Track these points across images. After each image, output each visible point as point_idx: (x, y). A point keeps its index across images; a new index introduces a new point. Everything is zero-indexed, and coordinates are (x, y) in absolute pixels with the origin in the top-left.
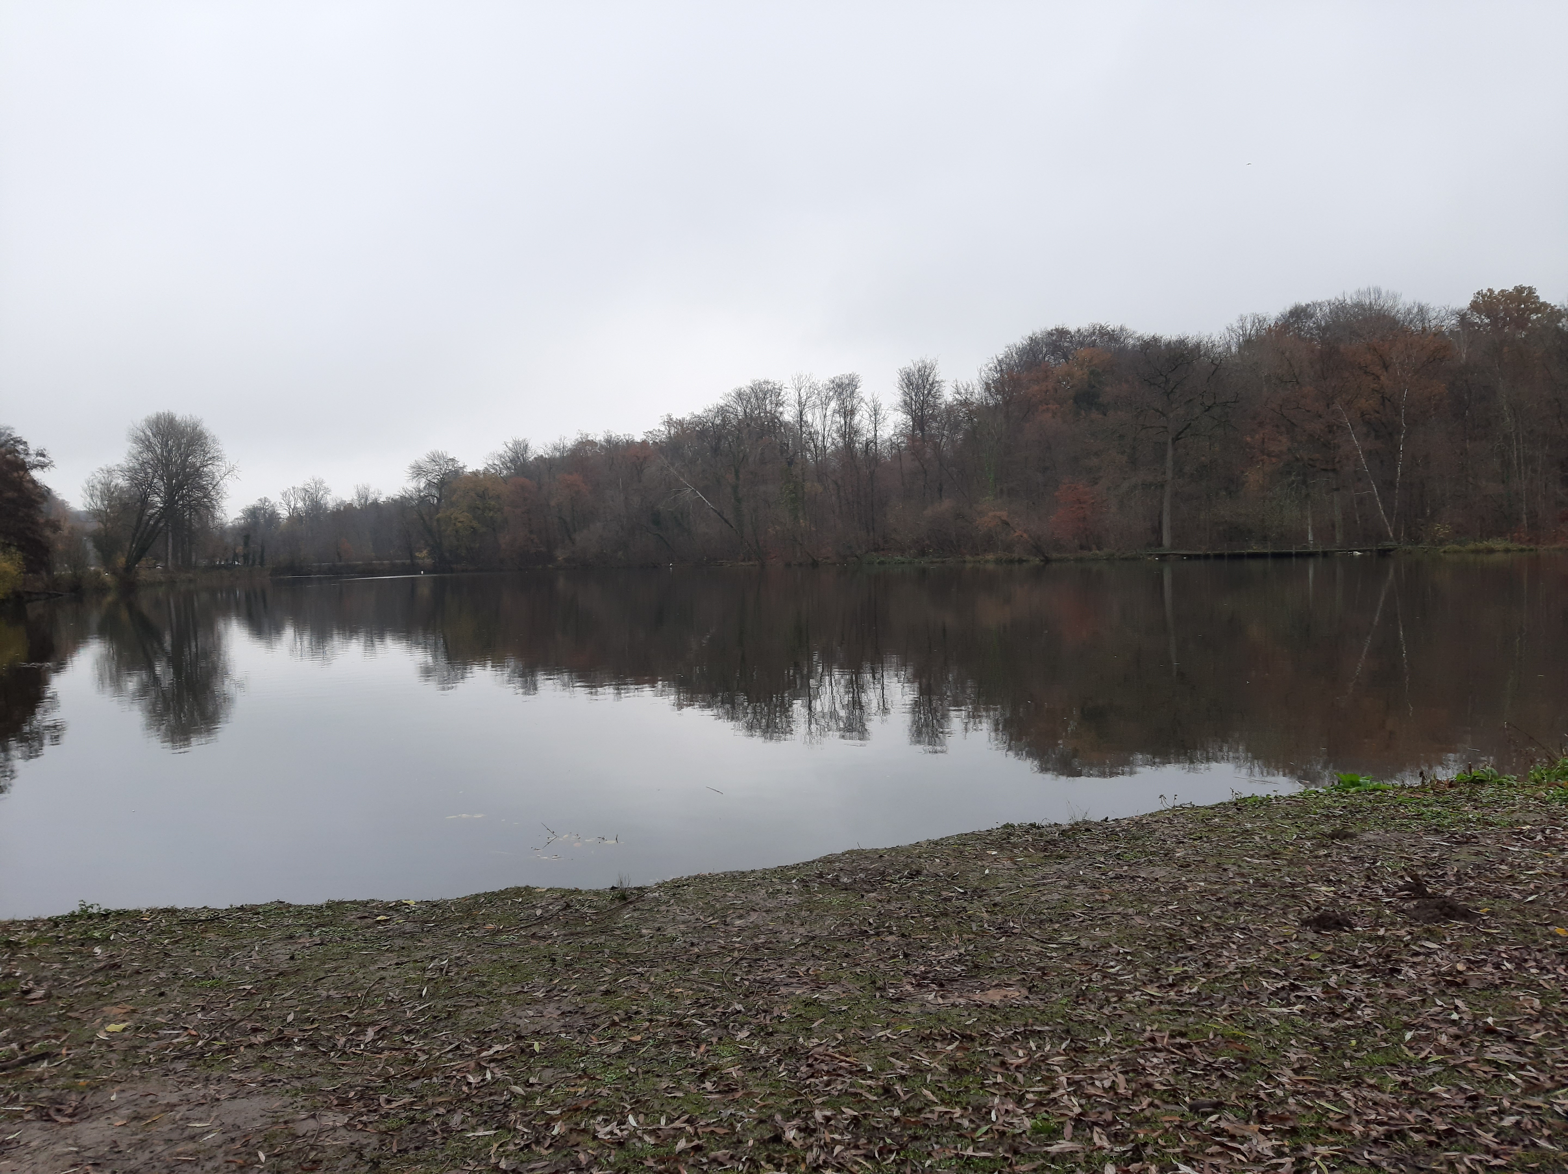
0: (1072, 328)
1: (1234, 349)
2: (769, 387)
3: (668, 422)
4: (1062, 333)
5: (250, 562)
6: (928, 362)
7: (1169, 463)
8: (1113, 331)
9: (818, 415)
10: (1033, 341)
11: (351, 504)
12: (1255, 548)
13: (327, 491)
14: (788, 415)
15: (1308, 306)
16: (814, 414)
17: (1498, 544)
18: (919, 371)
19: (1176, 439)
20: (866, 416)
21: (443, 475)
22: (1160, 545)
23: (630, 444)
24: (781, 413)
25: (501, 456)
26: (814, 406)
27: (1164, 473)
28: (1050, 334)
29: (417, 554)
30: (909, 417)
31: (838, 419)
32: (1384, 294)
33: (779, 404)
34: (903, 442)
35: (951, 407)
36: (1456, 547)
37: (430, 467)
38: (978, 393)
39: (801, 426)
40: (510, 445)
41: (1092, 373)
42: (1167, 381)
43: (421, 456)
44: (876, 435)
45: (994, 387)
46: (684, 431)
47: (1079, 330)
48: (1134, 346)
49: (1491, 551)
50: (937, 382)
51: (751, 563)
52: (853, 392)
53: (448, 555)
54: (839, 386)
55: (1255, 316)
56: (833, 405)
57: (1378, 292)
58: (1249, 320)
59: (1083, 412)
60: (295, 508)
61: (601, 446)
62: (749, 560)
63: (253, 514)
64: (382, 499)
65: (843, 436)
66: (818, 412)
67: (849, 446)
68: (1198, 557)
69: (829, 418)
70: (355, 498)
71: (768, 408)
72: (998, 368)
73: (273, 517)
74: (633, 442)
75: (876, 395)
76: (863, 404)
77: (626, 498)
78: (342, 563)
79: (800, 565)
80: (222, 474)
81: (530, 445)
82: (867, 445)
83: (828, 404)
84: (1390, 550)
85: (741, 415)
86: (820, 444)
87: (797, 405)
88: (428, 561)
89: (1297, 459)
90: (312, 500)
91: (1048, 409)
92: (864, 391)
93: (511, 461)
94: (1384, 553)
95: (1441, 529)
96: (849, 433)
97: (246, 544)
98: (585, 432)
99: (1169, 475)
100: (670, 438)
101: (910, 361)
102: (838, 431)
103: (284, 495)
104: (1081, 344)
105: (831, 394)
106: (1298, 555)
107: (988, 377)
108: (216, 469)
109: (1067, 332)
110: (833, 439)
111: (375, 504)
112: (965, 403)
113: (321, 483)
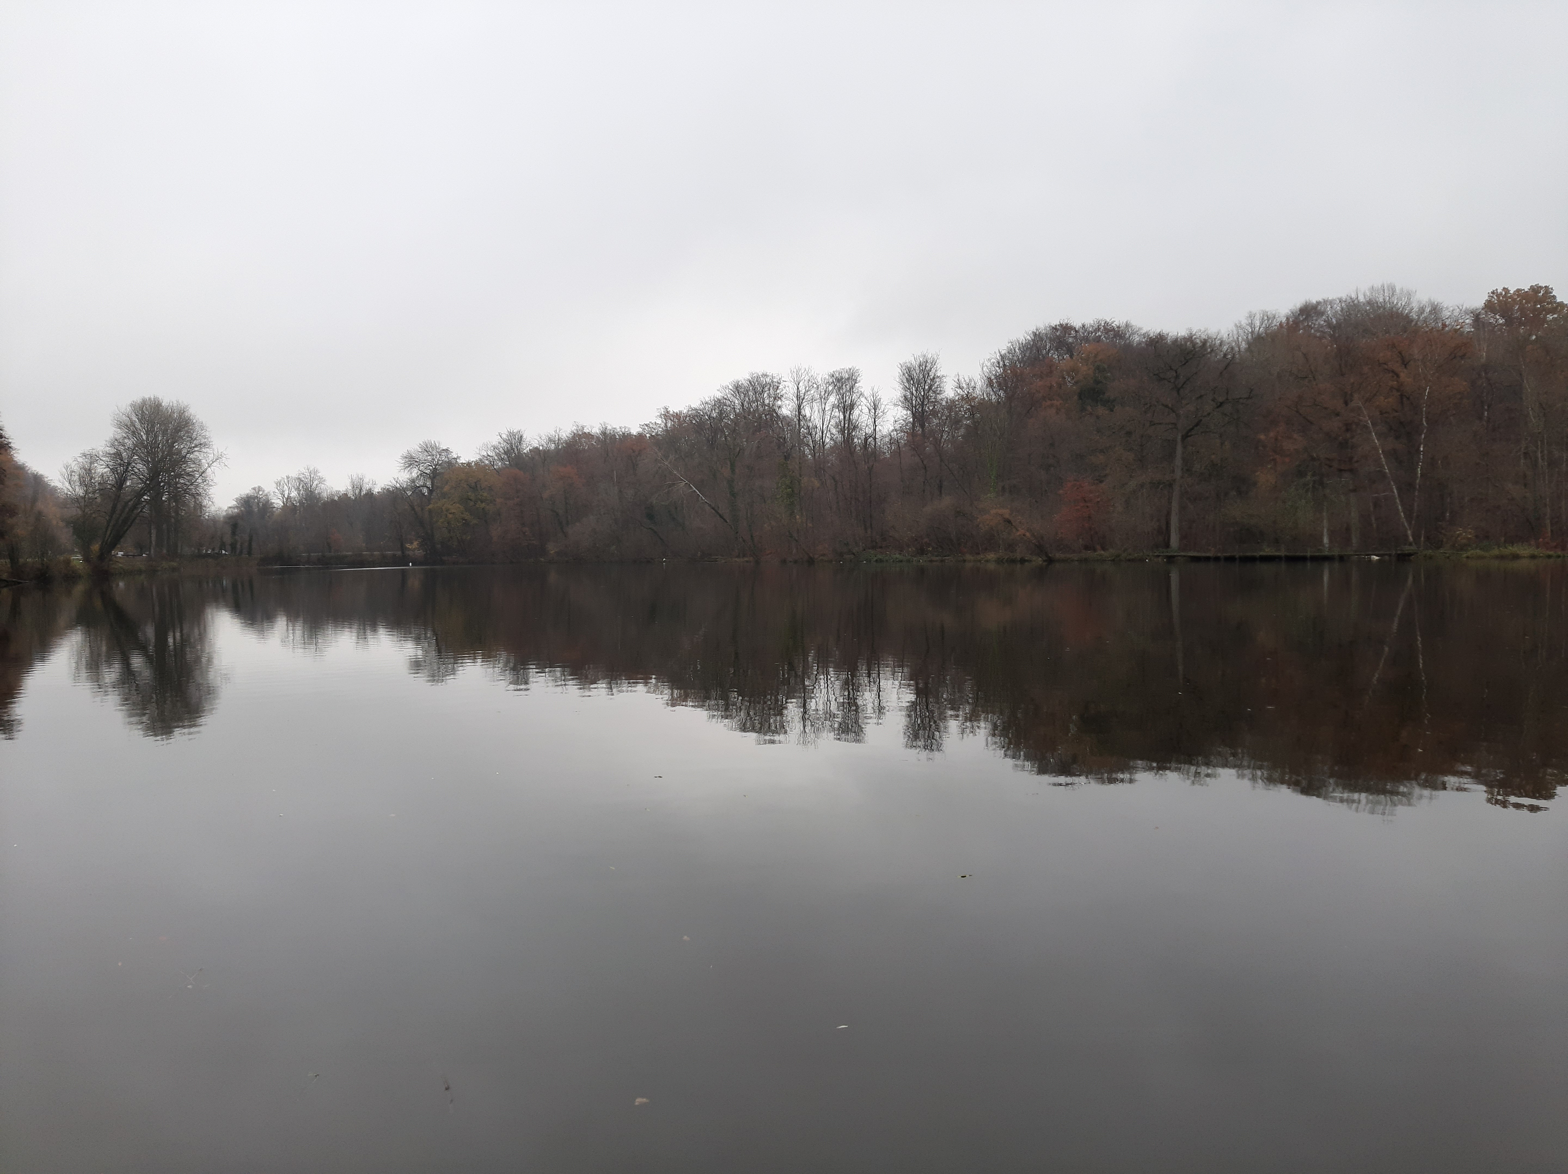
0: (1077, 324)
1: (1244, 345)
2: (768, 380)
3: (665, 415)
4: (1066, 329)
5: (238, 551)
6: (930, 356)
7: (1178, 462)
8: (1118, 327)
9: (816, 408)
10: (1037, 336)
11: (346, 495)
12: (1268, 551)
13: (322, 480)
14: (786, 409)
15: (1318, 303)
16: (812, 408)
17: (1523, 550)
18: (920, 365)
19: (1185, 437)
20: (866, 410)
21: (436, 465)
22: (1167, 545)
23: (626, 437)
24: (780, 407)
25: (495, 448)
26: (813, 400)
27: (1173, 471)
28: (1055, 329)
29: (408, 545)
30: (909, 412)
31: (837, 414)
32: (1398, 291)
33: (777, 398)
34: (903, 437)
35: (953, 401)
36: (1479, 552)
37: (422, 457)
38: (980, 388)
39: (799, 420)
40: (504, 436)
41: (1098, 368)
42: (1177, 377)
43: (413, 446)
44: (875, 430)
45: (994, 382)
46: (680, 424)
47: (1084, 326)
48: (1140, 343)
49: (1516, 557)
50: (938, 377)
51: (746, 559)
52: (852, 387)
53: (439, 546)
54: (839, 380)
55: (1265, 313)
56: (833, 399)
57: (1393, 290)
58: (1258, 317)
59: (1089, 408)
60: (289, 498)
61: (598, 438)
62: (744, 556)
63: (247, 503)
64: (377, 490)
65: (842, 431)
66: (816, 406)
67: (848, 440)
68: (1207, 559)
69: (828, 413)
70: (350, 488)
71: (767, 402)
72: (1001, 363)
73: (266, 506)
74: (630, 435)
75: (875, 390)
76: (863, 399)
77: (620, 491)
78: (332, 554)
79: (796, 562)
80: (209, 461)
81: (524, 437)
82: (866, 439)
83: (826, 399)
84: (1410, 555)
85: (738, 406)
86: (818, 437)
87: (795, 399)
88: (419, 553)
89: (1313, 459)
90: (306, 489)
91: (1052, 406)
92: (864, 386)
93: (505, 453)
94: (1403, 558)
95: (1463, 533)
96: (848, 427)
97: (234, 533)
98: (581, 424)
99: (1178, 473)
100: (667, 431)
101: (910, 356)
102: (837, 426)
103: (278, 484)
104: (1086, 339)
105: (831, 388)
106: (1314, 559)
107: (990, 372)
108: (204, 457)
109: (1072, 328)
110: (831, 434)
111: (370, 494)
112: (967, 398)
113: (316, 472)
